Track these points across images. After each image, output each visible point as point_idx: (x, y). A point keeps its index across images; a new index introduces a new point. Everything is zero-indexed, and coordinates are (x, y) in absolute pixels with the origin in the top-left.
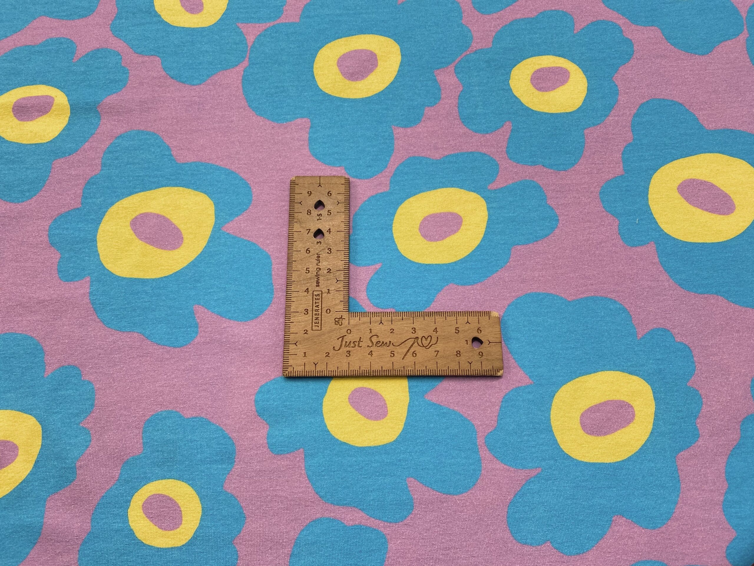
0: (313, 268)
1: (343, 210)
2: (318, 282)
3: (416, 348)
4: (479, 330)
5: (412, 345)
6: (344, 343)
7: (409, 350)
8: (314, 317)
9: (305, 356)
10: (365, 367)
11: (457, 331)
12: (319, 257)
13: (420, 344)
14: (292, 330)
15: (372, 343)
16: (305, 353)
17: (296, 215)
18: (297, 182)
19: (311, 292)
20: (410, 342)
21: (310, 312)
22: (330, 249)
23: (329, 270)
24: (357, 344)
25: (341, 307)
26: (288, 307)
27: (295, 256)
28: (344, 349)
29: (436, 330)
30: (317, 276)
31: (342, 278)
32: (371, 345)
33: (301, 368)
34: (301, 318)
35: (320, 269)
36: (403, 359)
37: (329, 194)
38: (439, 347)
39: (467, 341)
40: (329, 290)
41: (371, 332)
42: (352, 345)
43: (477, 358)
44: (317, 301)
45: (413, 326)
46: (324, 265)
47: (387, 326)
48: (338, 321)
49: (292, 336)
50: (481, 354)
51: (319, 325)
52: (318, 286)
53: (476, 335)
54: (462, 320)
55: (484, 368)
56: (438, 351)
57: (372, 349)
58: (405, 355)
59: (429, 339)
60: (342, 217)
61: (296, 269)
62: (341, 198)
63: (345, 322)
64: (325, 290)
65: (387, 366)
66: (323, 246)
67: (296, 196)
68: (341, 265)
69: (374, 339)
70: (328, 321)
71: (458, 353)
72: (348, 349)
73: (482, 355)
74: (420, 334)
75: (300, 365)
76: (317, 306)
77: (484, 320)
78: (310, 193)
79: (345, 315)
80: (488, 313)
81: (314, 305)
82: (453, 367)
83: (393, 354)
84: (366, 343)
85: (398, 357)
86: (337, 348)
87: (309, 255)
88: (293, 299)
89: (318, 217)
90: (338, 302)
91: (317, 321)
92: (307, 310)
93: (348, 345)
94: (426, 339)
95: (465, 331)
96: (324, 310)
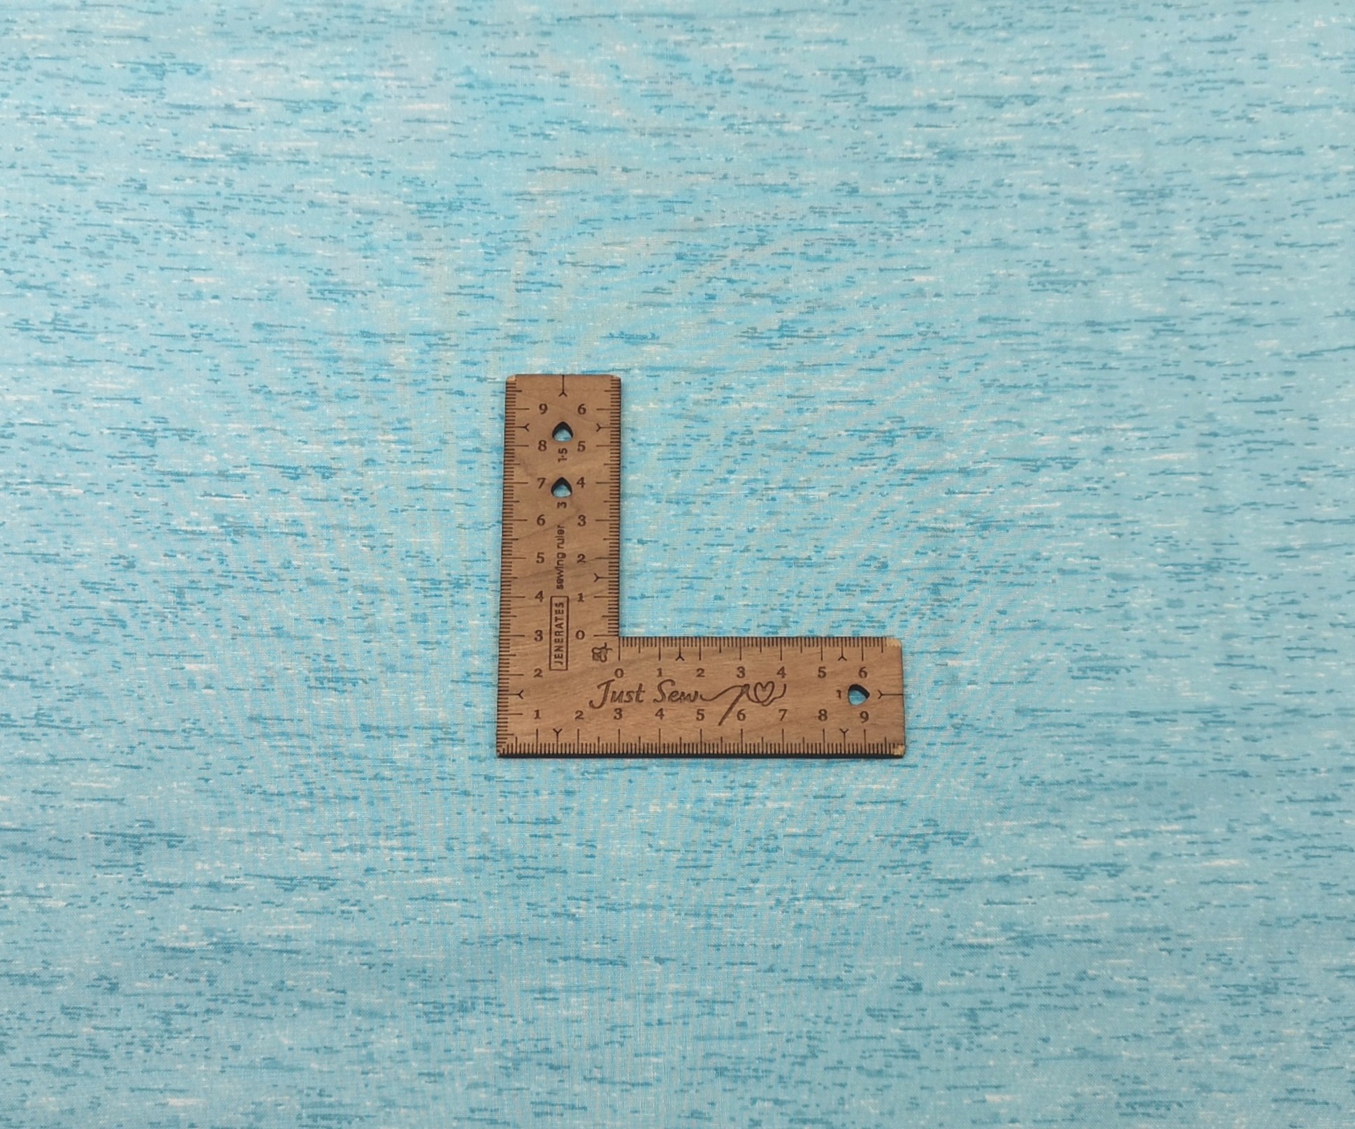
0: (551, 555)
1: (607, 441)
2: (560, 581)
3: (744, 704)
4: (862, 672)
5: (737, 700)
6: (610, 695)
7: (731, 708)
8: (554, 645)
9: (538, 716)
10: (649, 737)
11: (822, 673)
12: (561, 532)
13: (753, 697)
14: (512, 670)
15: (663, 694)
16: (537, 712)
17: (518, 450)
18: (518, 386)
19: (546, 600)
20: (735, 693)
21: (546, 637)
22: (583, 518)
23: (582, 559)
24: (634, 696)
25: (603, 627)
26: (504, 627)
27: (518, 530)
28: (610, 706)
29: (782, 672)
30: (559, 568)
31: (606, 574)
32: (660, 698)
33: (530, 739)
34: (531, 646)
35: (564, 555)
36: (720, 724)
37: (581, 409)
38: (787, 703)
39: (839, 692)
40: (581, 595)
41: (660, 674)
42: (625, 698)
43: (858, 722)
44: (559, 616)
45: (740, 663)
46: (571, 547)
47: (690, 665)
48: (599, 654)
49: (512, 682)
50: (865, 716)
51: (564, 660)
52: (560, 587)
53: (858, 681)
54: (831, 652)
55: (868, 741)
56: (785, 711)
57: (662, 705)
58: (724, 718)
59: (769, 688)
60: (606, 455)
61: (518, 555)
62: (605, 418)
63: (613, 657)
64: (573, 595)
65: (691, 737)
66: (570, 510)
67: (518, 415)
68: (604, 547)
69: (667, 689)
70: (580, 653)
71: (823, 715)
72: (618, 705)
73: (867, 718)
74: (751, 680)
75: (530, 734)
76: (559, 626)
77: (872, 653)
78: (544, 408)
79: (613, 643)
80: (879, 641)
81: (554, 623)
82: (814, 737)
83: (701, 714)
84: (651, 693)
85: (710, 721)
86: (597, 704)
87: (542, 528)
88: (513, 612)
89: (560, 456)
90: (598, 617)
91: (559, 653)
92: (539, 633)
93: (617, 697)
94: (764, 688)
95: (835, 674)
96: (572, 633)
